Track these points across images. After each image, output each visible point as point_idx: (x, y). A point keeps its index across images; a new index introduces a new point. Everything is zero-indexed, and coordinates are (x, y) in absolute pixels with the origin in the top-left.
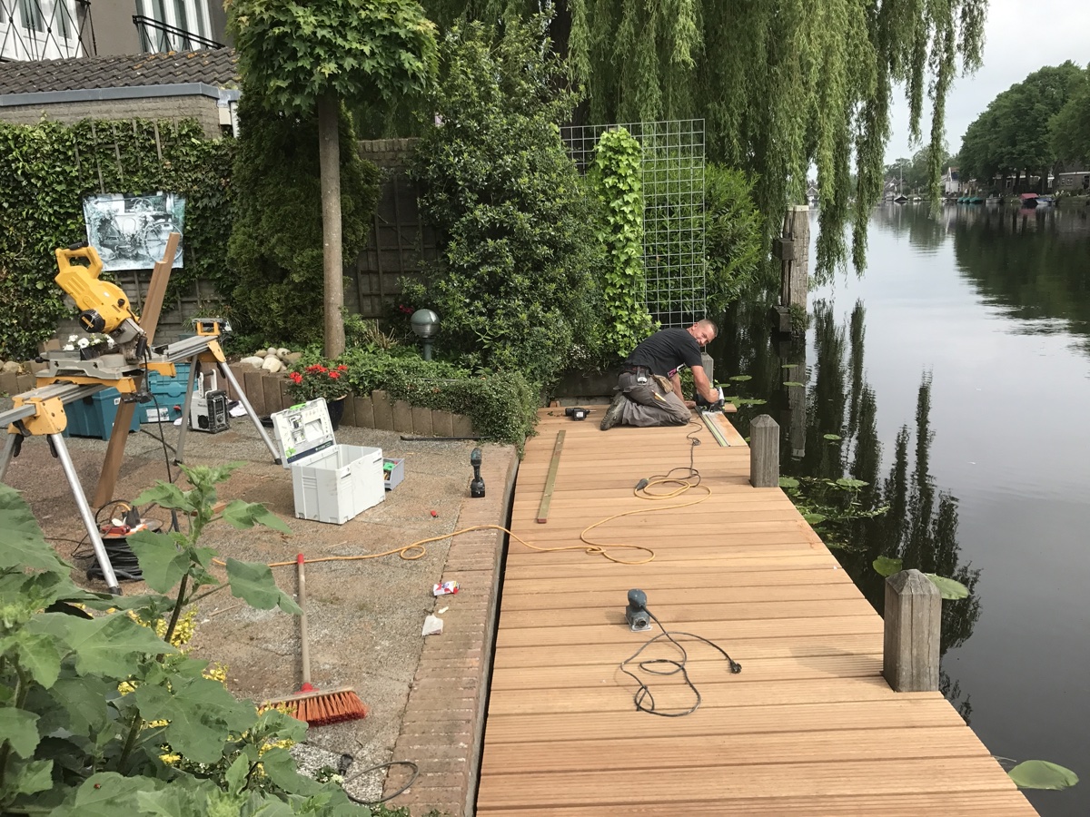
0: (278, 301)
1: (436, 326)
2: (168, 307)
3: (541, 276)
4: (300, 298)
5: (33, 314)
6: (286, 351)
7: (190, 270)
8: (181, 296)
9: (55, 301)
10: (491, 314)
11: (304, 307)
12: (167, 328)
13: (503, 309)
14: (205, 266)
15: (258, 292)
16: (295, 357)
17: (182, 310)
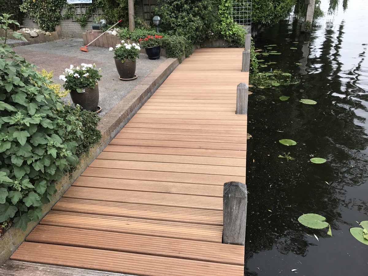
0: (117, 13)
1: (160, 21)
2: (89, 16)
3: (194, 5)
4: (123, 12)
5: (52, 17)
6: (119, 29)
7: (95, 4)
8: (93, 12)
9: (58, 13)
10: (176, 18)
11: (124, 15)
12: (89, 22)
13: (181, 16)
14: (99, 2)
15: (112, 11)
16: (121, 31)
17: (93, 17)
